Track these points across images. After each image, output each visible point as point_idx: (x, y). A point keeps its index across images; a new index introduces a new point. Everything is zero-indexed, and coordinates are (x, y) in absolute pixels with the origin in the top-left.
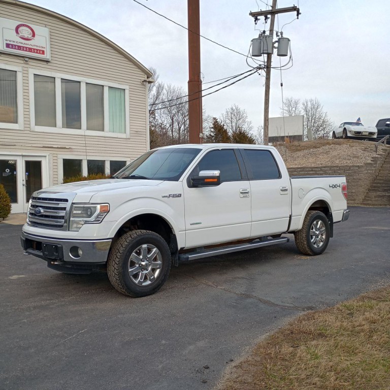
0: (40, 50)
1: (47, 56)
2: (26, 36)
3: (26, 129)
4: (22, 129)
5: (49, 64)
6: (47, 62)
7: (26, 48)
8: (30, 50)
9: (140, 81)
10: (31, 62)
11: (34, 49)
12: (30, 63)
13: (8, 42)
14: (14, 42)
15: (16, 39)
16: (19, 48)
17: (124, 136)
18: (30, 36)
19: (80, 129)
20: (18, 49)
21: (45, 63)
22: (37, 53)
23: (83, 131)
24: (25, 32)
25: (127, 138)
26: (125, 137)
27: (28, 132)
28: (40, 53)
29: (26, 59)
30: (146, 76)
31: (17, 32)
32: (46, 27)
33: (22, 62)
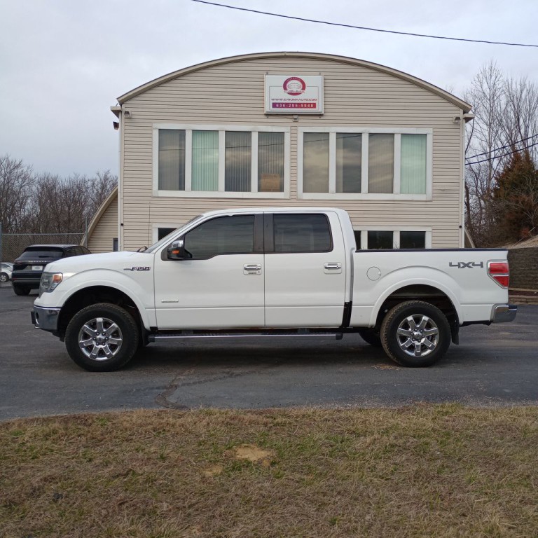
0: (310, 104)
1: (320, 108)
2: (295, 90)
3: (293, 197)
4: (288, 197)
5: (322, 118)
6: (320, 115)
7: (295, 104)
8: (299, 105)
9: (451, 119)
10: (302, 120)
11: (304, 104)
12: (300, 121)
13: (275, 101)
14: (281, 100)
15: (284, 96)
16: (287, 105)
17: (423, 197)
18: (299, 90)
19: (360, 192)
20: (286, 107)
21: (318, 118)
22: (307, 107)
23: (364, 195)
24: (294, 86)
25: (428, 199)
26: (425, 199)
27: (295, 201)
28: (310, 107)
29: (295, 117)
30: (462, 111)
31: (285, 88)
32: (320, 74)
33: (291, 121)
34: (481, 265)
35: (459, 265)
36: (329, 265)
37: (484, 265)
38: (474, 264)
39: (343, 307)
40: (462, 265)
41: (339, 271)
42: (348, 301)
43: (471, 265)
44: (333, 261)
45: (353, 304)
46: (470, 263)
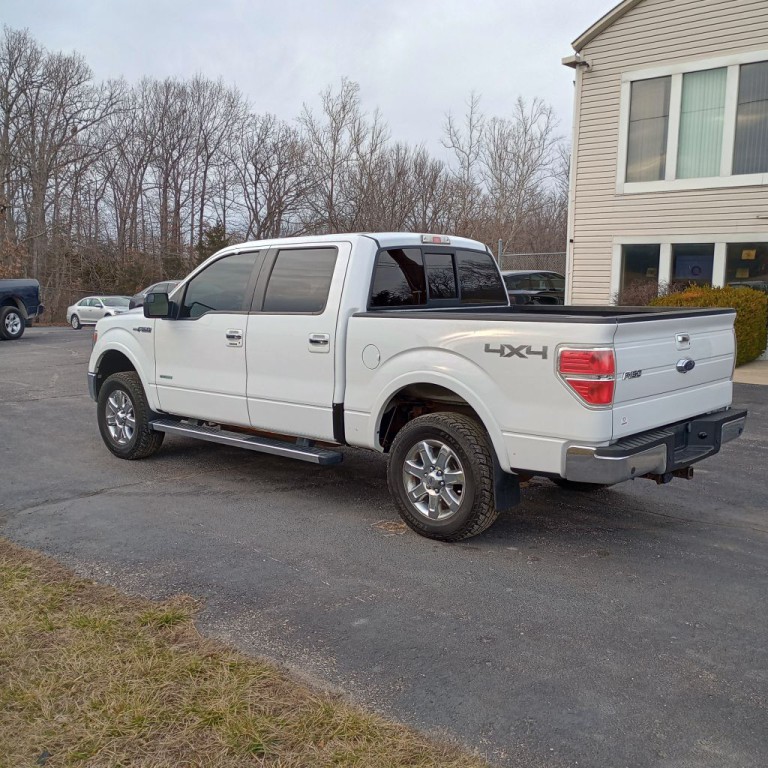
34: (544, 354)
35: (501, 352)
36: (315, 336)
37: (550, 353)
38: (529, 352)
39: (332, 410)
40: (507, 351)
41: (325, 348)
42: (338, 401)
43: (523, 352)
44: (319, 332)
45: (345, 407)
46: (522, 347)
